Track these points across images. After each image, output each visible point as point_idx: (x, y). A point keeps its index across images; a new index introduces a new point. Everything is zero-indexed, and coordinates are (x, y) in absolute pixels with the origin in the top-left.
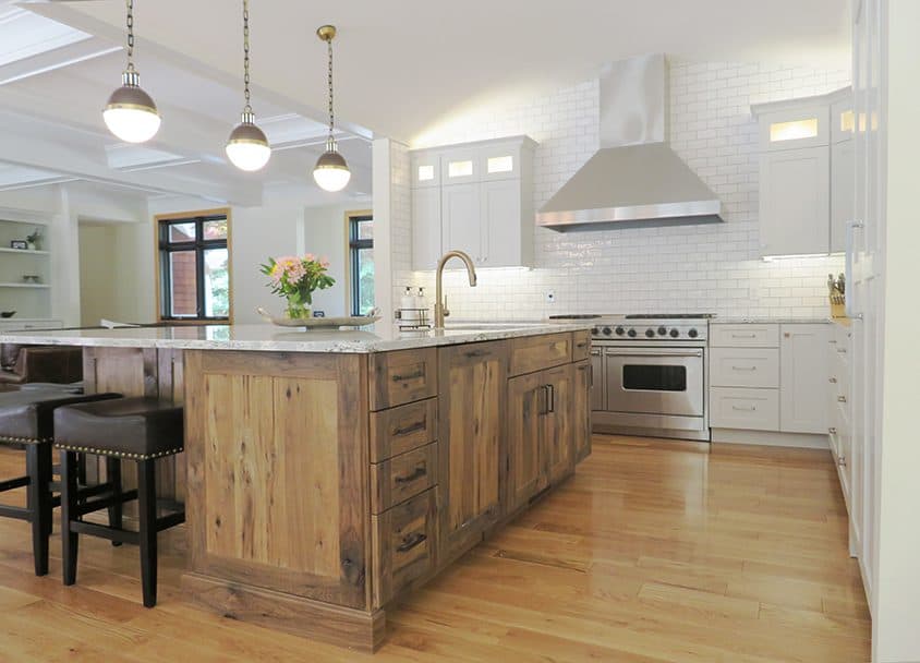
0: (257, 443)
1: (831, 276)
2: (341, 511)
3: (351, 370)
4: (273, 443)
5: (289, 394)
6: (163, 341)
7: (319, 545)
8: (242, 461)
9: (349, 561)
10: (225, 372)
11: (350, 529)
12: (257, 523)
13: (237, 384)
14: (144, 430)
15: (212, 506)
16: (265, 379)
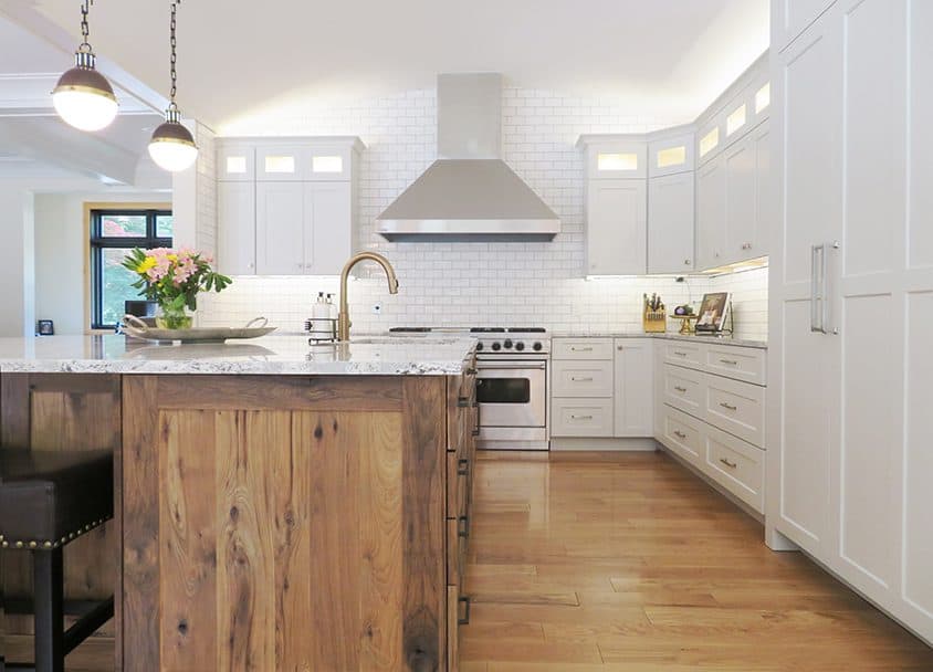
0: (262, 507)
1: (645, 296)
2: (407, 587)
3: (426, 397)
4: (289, 502)
5: (319, 433)
6: (90, 362)
7: (366, 638)
8: (231, 534)
9: (419, 651)
10: (204, 406)
11: (423, 609)
12: (257, 619)
13: (223, 424)
14: (51, 499)
15: (171, 604)
16: (279, 414)
